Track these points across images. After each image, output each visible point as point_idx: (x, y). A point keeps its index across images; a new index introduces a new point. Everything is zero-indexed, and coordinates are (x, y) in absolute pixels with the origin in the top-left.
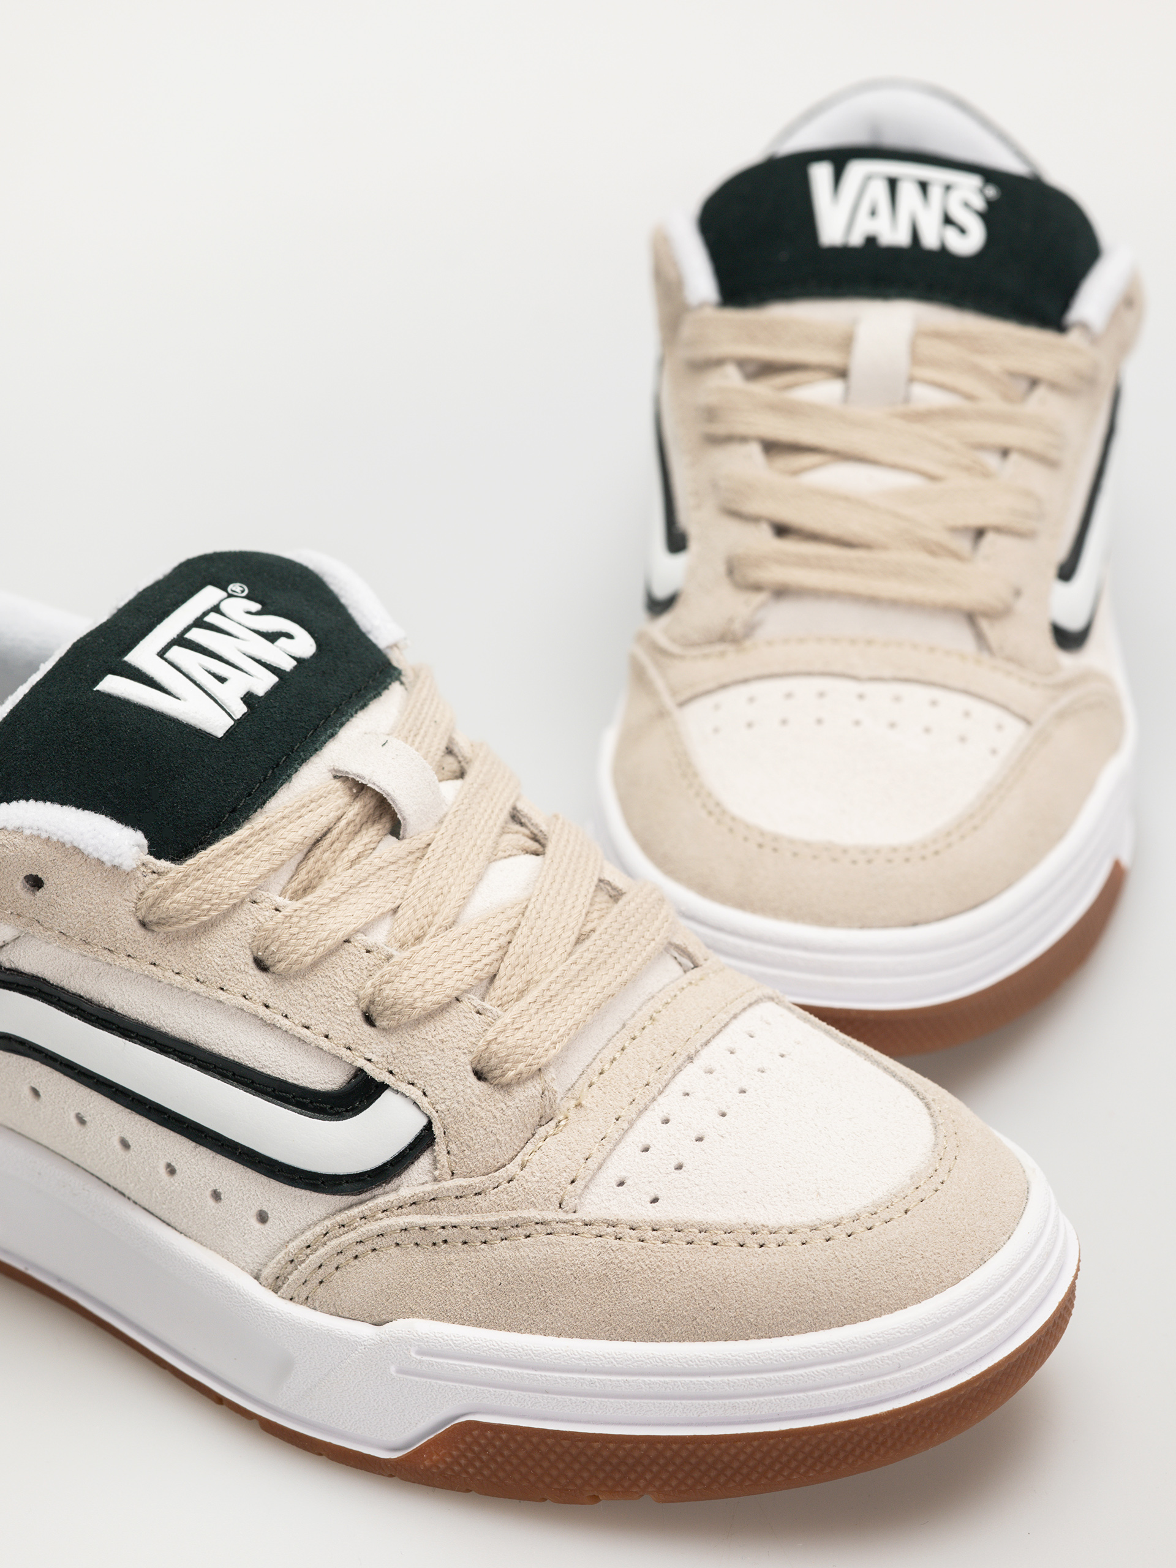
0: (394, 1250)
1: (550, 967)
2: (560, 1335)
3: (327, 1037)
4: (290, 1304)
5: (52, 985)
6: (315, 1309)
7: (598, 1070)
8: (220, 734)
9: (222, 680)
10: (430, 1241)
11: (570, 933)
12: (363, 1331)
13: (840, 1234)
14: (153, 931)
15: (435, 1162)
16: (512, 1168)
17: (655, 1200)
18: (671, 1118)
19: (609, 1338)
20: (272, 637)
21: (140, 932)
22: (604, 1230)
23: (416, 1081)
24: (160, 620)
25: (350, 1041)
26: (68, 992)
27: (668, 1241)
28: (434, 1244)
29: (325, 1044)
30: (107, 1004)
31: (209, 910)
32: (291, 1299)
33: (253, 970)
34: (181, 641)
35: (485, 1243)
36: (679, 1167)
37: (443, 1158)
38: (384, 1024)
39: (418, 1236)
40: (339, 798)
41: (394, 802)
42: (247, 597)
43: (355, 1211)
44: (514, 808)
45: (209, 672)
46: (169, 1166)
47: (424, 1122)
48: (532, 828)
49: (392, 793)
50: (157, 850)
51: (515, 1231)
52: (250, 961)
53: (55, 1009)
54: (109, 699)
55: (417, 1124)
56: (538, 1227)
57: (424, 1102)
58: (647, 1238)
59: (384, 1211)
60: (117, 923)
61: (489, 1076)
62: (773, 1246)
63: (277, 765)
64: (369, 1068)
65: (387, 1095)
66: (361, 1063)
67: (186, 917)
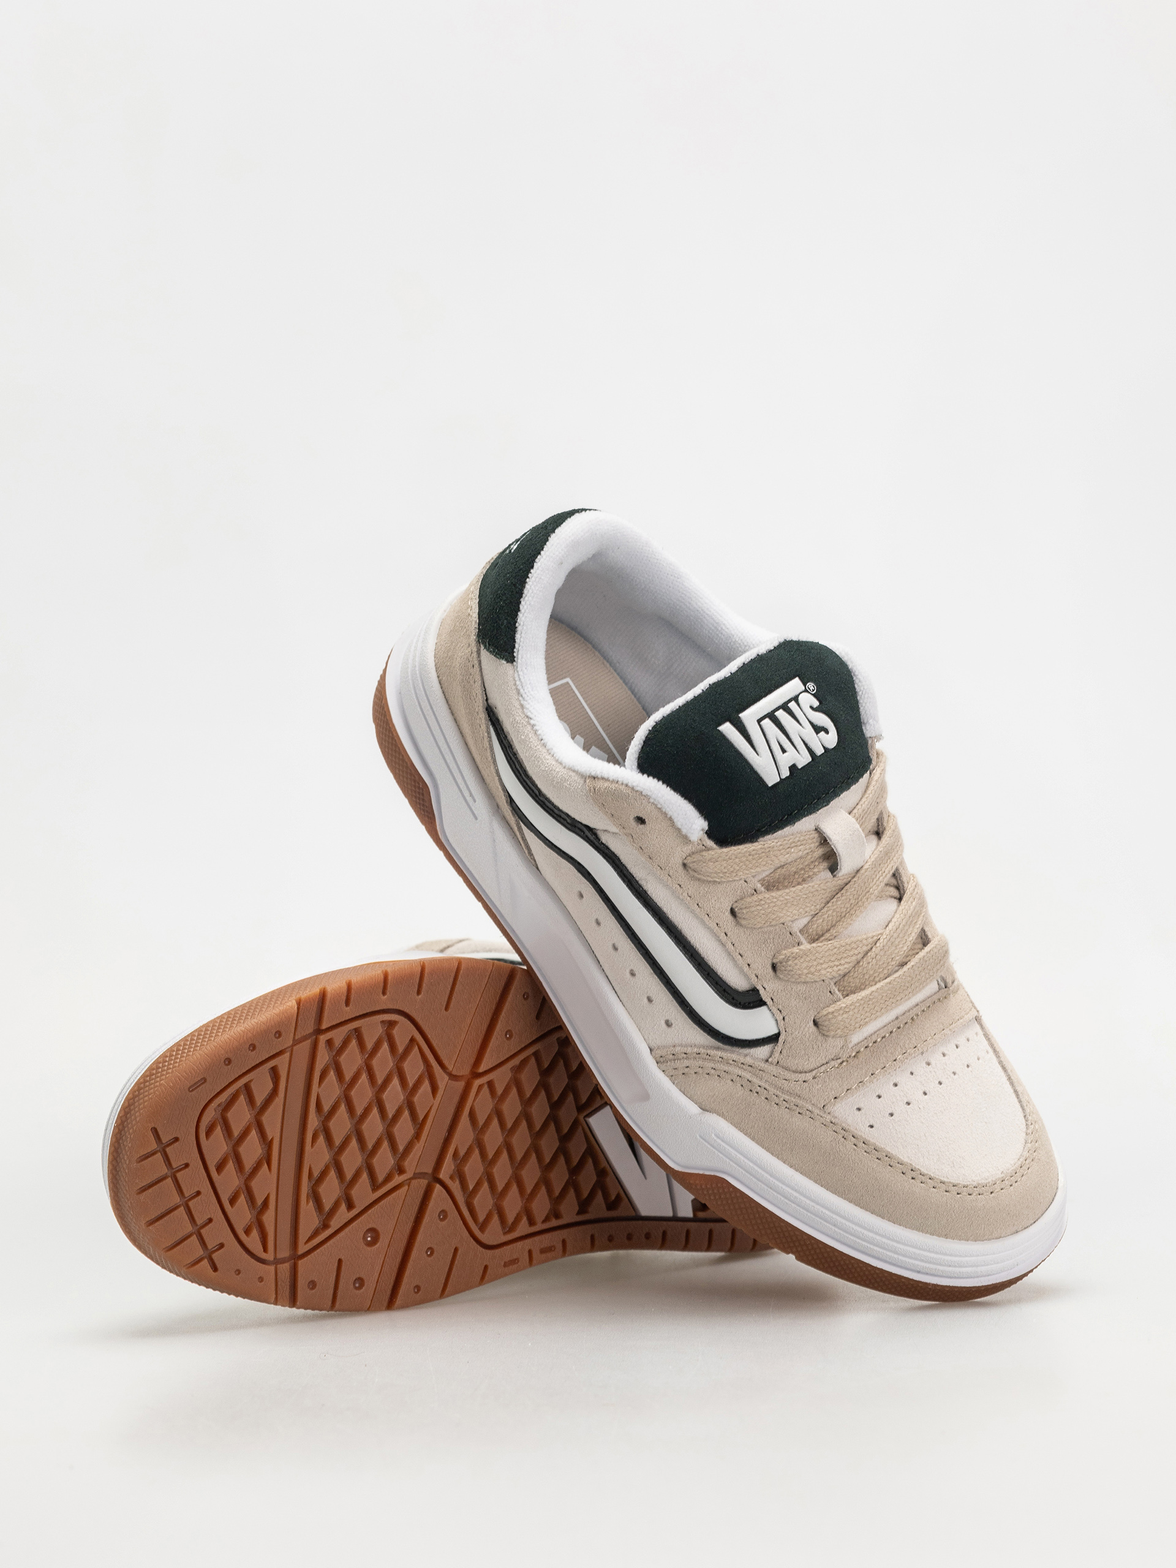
0: (729, 1082)
1: (877, 979)
2: (791, 1167)
3: (749, 965)
4: (662, 1073)
5: (622, 863)
6: (674, 1083)
7: (874, 1040)
8: (770, 784)
9: (784, 751)
10: (750, 1088)
11: (895, 963)
12: (693, 1109)
13: (954, 1190)
14: (688, 871)
15: (772, 1053)
16: (809, 1076)
17: (872, 1127)
18: (899, 1085)
19: (816, 1182)
20: (818, 729)
21: (681, 868)
22: (839, 1130)
23: (782, 1011)
24: (765, 695)
25: (759, 973)
26: (628, 870)
27: (868, 1153)
28: (751, 1091)
29: (746, 969)
30: (645, 888)
31: (722, 877)
32: (663, 1071)
33: (728, 914)
34: (771, 716)
35: (777, 1104)
36: (892, 1115)
37: (777, 1055)
38: (781, 976)
39: (745, 1083)
40: (813, 843)
41: (840, 860)
42: (814, 695)
43: (719, 1053)
44: (897, 869)
45: (779, 744)
46: (632, 970)
47: (776, 1031)
48: (899, 882)
49: (841, 855)
50: (710, 834)
51: (795, 1107)
52: (729, 909)
53: (616, 875)
54: (723, 738)
55: (773, 1031)
56: (808, 1112)
57: (781, 1023)
58: (859, 1146)
59: (733, 1061)
60: (672, 859)
61: (821, 1027)
62: (919, 1181)
63: (791, 814)
64: (762, 992)
65: (764, 1008)
66: (759, 987)
67: (708, 874)
